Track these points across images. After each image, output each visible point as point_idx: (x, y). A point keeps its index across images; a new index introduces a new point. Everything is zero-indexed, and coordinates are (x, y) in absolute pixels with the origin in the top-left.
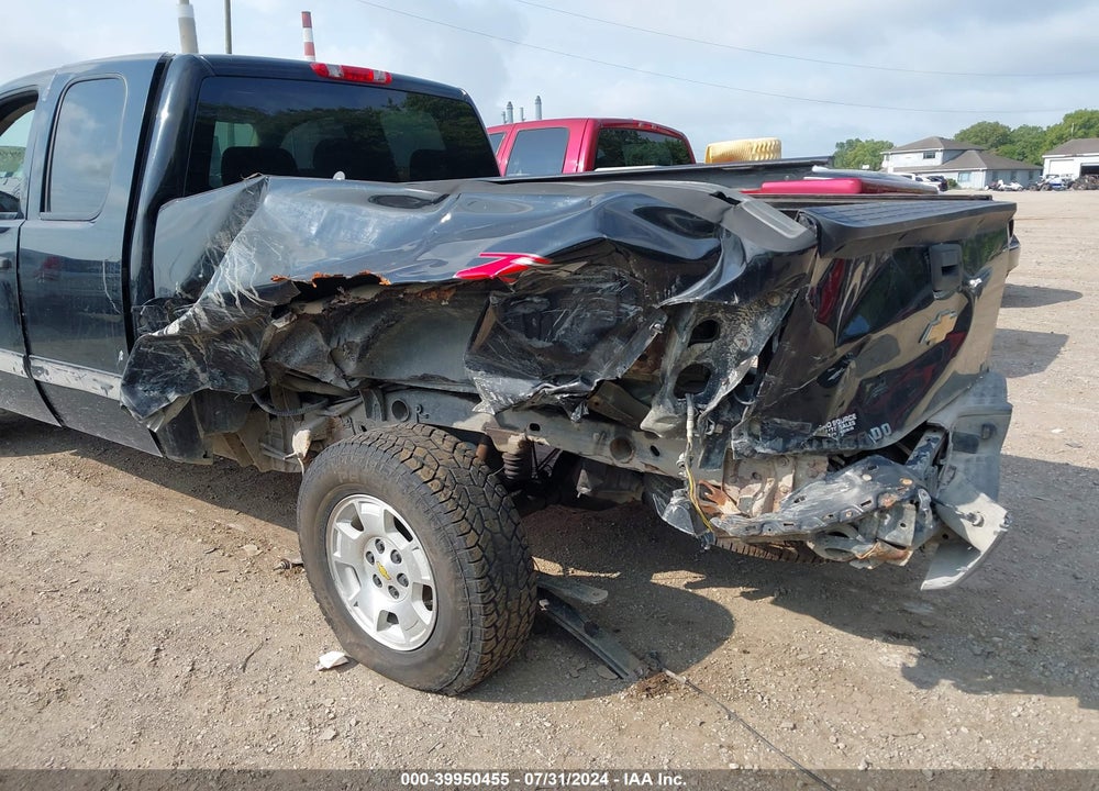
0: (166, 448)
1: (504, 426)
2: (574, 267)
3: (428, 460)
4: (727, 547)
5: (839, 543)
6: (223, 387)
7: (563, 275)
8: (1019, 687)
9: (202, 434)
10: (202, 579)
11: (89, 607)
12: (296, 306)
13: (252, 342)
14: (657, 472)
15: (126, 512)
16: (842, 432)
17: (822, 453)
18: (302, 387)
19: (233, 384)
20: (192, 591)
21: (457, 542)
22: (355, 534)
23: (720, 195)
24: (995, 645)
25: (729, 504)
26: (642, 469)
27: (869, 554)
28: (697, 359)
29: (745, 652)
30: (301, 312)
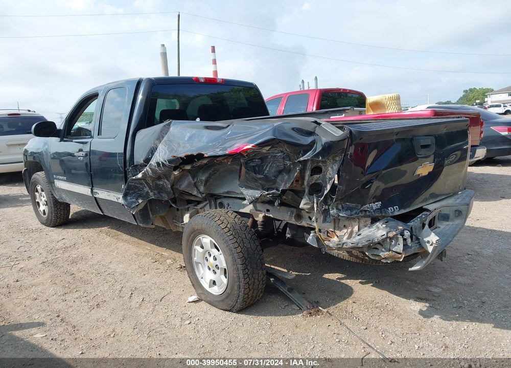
0: (138, 221)
1: (257, 210)
2: (268, 148)
3: (225, 221)
4: (342, 257)
5: (376, 252)
6: (158, 197)
7: (264, 151)
8: (468, 319)
9: (151, 216)
10: (150, 271)
11: (110, 279)
12: (182, 166)
13: (168, 180)
14: (311, 227)
15: (125, 248)
16: (374, 208)
17: (369, 216)
18: (187, 198)
19: (162, 197)
20: (146, 275)
21: (234, 250)
22: (201, 250)
23: (316, 122)
24: (464, 304)
25: (336, 237)
26: (306, 225)
27: (387, 256)
28: (316, 181)
29: (354, 302)
30: (183, 169)
